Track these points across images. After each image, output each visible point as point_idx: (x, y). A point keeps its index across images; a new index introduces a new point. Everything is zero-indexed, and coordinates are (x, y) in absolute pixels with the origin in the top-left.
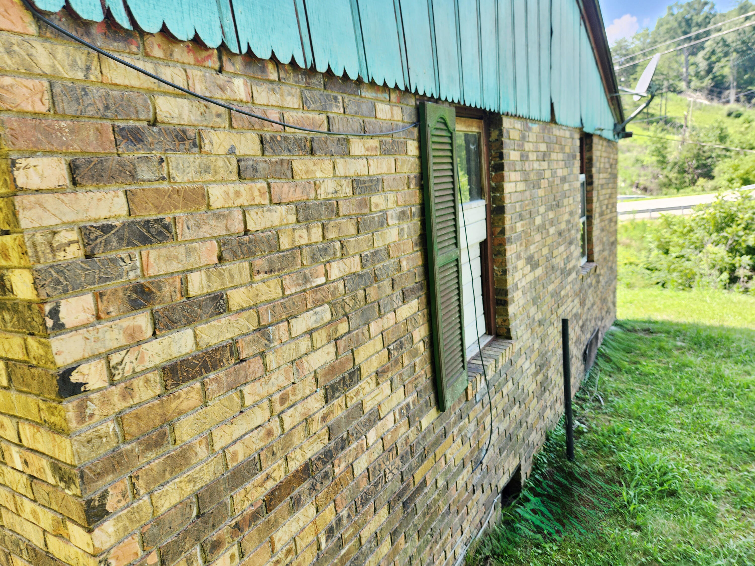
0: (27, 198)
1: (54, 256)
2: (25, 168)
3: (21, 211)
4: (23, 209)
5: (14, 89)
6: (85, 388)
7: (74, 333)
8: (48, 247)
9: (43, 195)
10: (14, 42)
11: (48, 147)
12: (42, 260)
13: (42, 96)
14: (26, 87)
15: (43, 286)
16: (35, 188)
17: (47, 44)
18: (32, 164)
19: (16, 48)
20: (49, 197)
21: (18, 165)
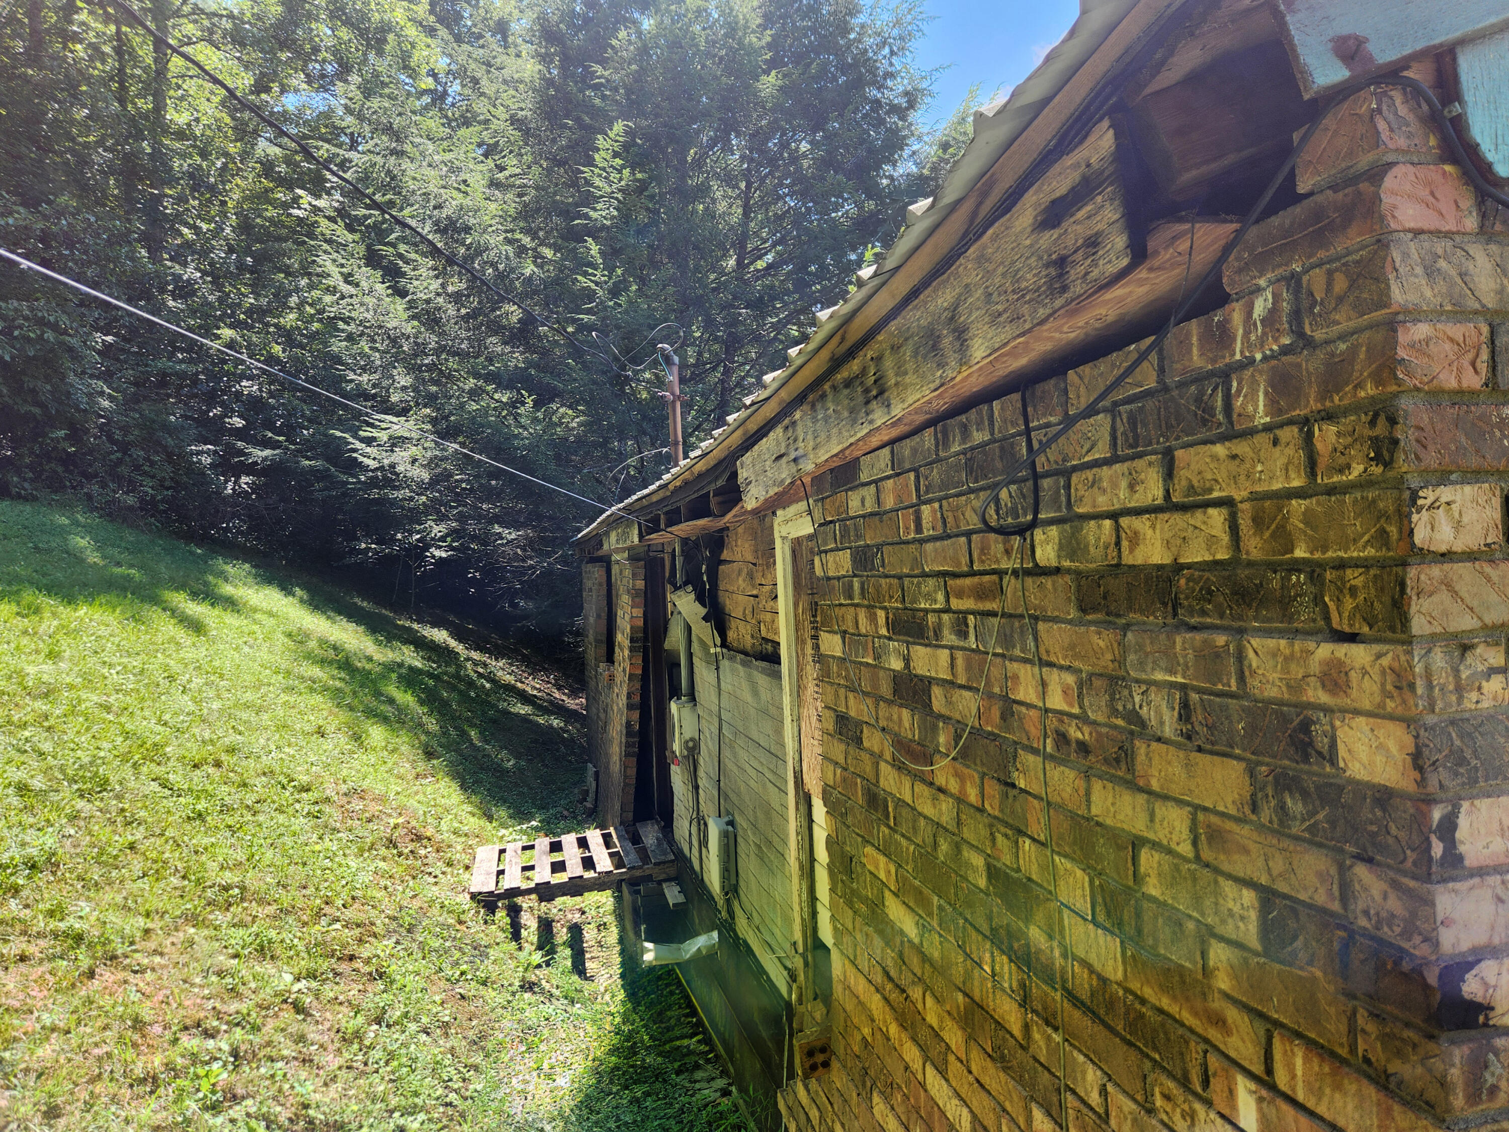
0: (1427, 571)
1: (1460, 698)
2: (1431, 507)
3: (1414, 598)
4: (1418, 594)
5: (1431, 346)
6: (1487, 1018)
7: (1476, 880)
8: (1451, 679)
9: (1455, 566)
10: (1440, 251)
11: (1474, 462)
12: (1439, 705)
13: (1477, 355)
14: (1452, 340)
15: (1434, 763)
16: (1443, 548)
17: (1493, 248)
18: (1444, 499)
19: (1442, 264)
20: (1463, 571)
21: (1420, 502)
